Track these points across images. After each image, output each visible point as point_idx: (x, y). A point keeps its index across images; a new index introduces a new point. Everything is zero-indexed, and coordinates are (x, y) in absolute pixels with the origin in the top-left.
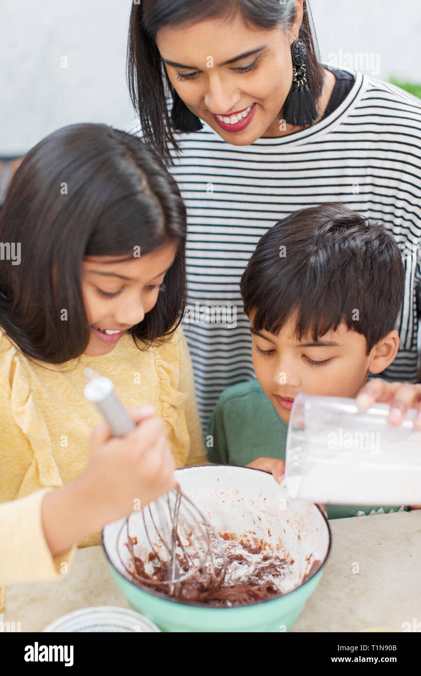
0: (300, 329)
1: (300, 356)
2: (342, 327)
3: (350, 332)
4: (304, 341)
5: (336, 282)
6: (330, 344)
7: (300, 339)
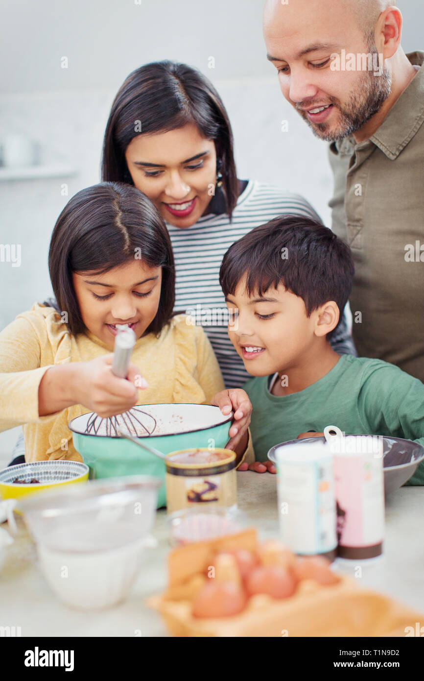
0: (250, 288)
1: (253, 313)
2: (281, 287)
3: (287, 292)
4: (253, 298)
5: (277, 253)
6: (271, 300)
7: (250, 296)
